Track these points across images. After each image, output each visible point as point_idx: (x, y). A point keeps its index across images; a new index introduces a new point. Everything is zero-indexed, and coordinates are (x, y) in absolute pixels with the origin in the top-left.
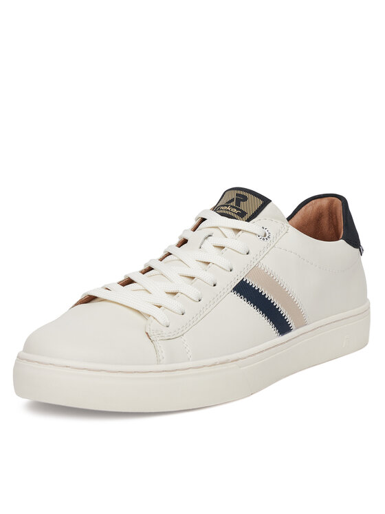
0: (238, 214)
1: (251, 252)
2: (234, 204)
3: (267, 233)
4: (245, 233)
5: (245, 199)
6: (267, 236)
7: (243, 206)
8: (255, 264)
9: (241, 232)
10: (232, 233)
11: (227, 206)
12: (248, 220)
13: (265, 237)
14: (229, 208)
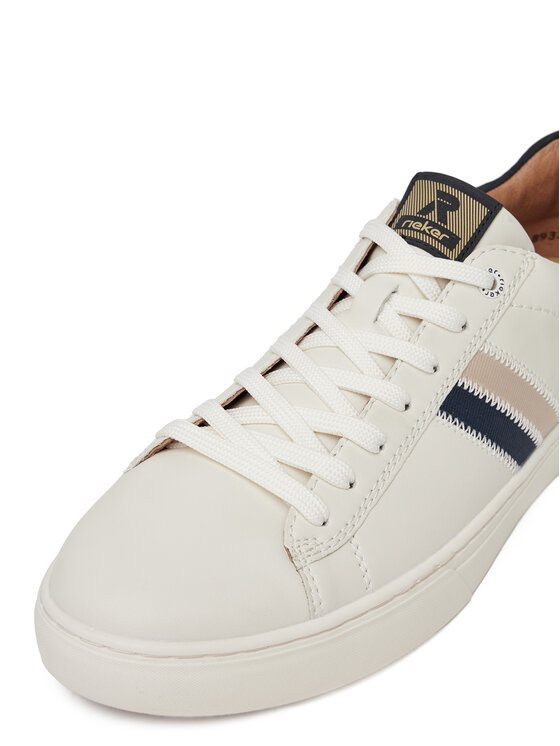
0: (443, 242)
1: (469, 325)
2: (433, 216)
3: (498, 279)
4: (457, 286)
5: (455, 205)
6: (499, 286)
7: (453, 221)
8: (478, 347)
9: (450, 284)
10: (434, 285)
11: (423, 221)
12: (461, 258)
13: (494, 289)
14: (425, 228)
